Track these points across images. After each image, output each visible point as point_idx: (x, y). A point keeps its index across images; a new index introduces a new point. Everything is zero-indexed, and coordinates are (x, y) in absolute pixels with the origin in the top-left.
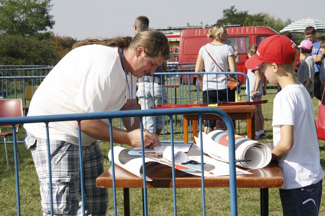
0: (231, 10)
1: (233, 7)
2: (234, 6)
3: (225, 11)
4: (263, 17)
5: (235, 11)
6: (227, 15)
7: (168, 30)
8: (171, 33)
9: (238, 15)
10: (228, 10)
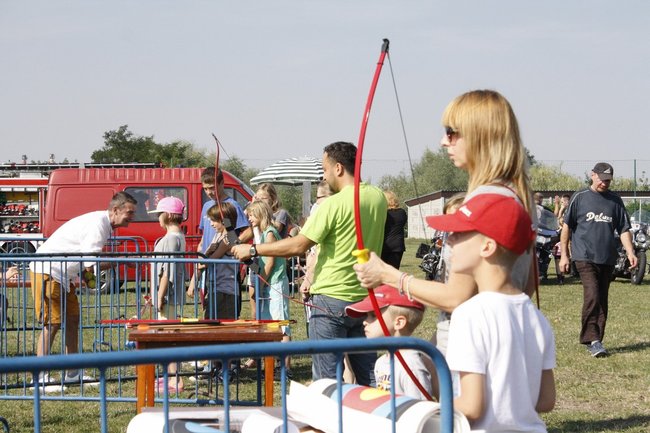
0: (120, 133)
1: (124, 128)
2: (126, 126)
3: (108, 135)
4: (183, 149)
5: (129, 135)
6: (113, 142)
7: (9, 168)
8: (14, 176)
9: (135, 144)
10: (114, 134)
